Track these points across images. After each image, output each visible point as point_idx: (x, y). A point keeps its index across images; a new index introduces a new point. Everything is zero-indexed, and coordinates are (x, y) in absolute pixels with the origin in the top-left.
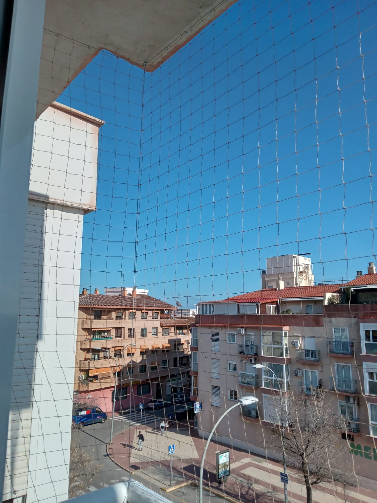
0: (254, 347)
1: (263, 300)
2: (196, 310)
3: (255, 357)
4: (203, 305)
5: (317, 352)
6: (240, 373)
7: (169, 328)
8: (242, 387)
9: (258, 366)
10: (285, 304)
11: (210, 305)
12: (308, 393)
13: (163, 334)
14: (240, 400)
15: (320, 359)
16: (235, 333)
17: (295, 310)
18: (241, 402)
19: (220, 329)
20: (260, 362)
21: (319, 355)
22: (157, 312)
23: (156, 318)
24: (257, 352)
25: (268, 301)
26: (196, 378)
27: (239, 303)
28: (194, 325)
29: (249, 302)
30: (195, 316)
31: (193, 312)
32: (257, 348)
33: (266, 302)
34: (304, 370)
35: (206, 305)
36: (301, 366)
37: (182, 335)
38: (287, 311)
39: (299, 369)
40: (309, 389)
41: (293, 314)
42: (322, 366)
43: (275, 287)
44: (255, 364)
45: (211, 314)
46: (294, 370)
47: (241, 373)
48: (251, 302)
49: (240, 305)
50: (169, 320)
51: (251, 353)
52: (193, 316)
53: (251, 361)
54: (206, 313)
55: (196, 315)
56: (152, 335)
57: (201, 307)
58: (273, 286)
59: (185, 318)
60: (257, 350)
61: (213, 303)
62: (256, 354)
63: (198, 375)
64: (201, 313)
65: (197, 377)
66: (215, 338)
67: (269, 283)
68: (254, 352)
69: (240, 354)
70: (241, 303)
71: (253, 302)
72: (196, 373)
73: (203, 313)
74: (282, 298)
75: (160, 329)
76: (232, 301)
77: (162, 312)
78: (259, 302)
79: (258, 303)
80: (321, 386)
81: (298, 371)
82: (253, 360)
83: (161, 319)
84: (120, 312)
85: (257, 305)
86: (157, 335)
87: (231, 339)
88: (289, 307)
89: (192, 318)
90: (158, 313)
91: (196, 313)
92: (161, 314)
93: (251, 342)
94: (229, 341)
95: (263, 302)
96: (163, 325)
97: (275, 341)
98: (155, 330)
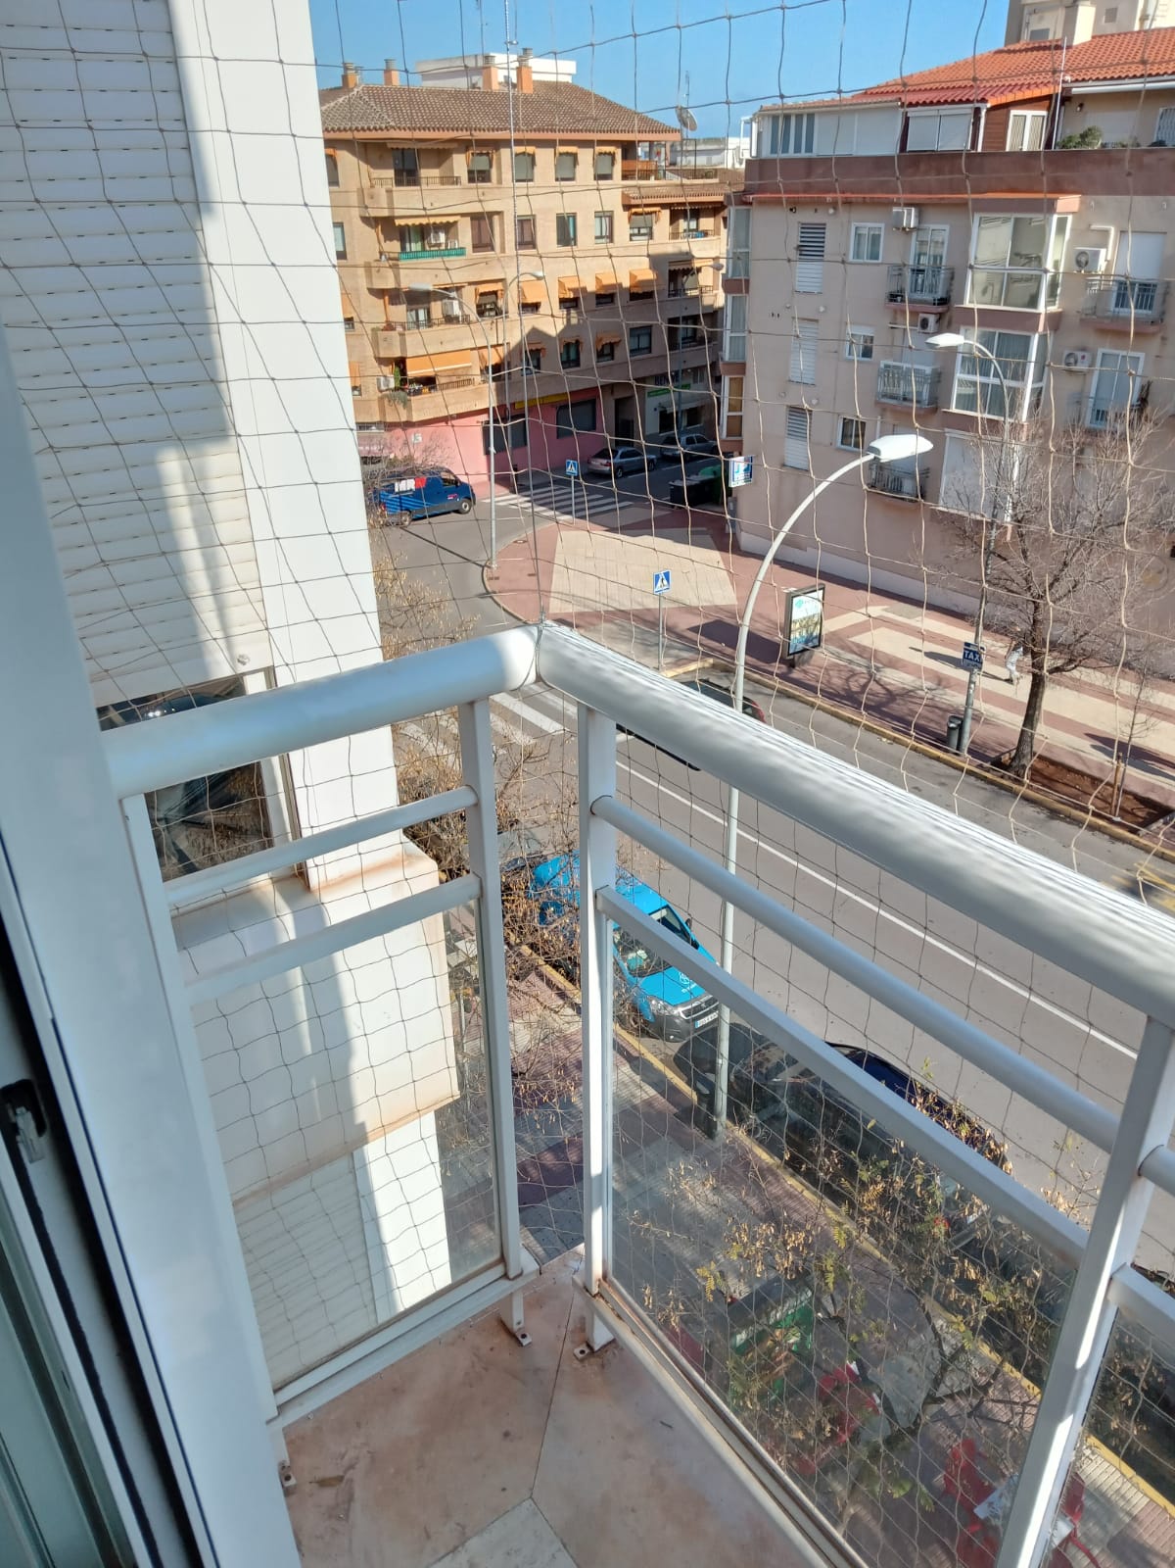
0: (942, 276)
1: (1002, 90)
2: (748, 140)
3: (940, 309)
4: (775, 118)
5: (1159, 291)
6: (882, 366)
7: (651, 213)
8: (884, 410)
9: (945, 340)
10: (1081, 105)
11: (799, 117)
12: (1098, 426)
13: (631, 235)
14: (875, 444)
15: (1163, 313)
16: (882, 225)
17: (1113, 129)
18: (877, 451)
19: (831, 211)
20: (954, 325)
21: (1164, 301)
22: (610, 154)
23: (607, 177)
24: (949, 292)
25: (1020, 96)
26: (738, 386)
27: (910, 105)
28: (742, 199)
29: (946, 102)
30: (744, 166)
31: (740, 150)
32: (952, 278)
33: (1010, 98)
34: (1100, 352)
35: (787, 117)
36: (1091, 340)
37: (697, 237)
38: (1083, 136)
39: (1084, 349)
40: (1100, 415)
41: (1104, 145)
42: (1163, 339)
43: (1055, 34)
44: (939, 332)
45: (803, 154)
46: (1066, 352)
47: (887, 366)
48: (953, 102)
49: (912, 112)
50: (652, 181)
51: (929, 297)
52: (737, 166)
53: (924, 324)
54: (785, 150)
55: (748, 161)
56: (597, 238)
57: (768, 125)
58: (1045, 32)
59: (706, 175)
60: (951, 285)
61: (811, 111)
62: (944, 302)
63: (744, 373)
64: (766, 153)
65: (742, 379)
66: (811, 246)
67: (1035, 17)
68: (940, 294)
69: (891, 301)
70: (917, 104)
71: (961, 102)
72: (741, 368)
73: (774, 150)
74: (1077, 81)
75: (621, 218)
76: (885, 98)
77: (628, 149)
78: (984, 100)
79: (978, 105)
80: (1143, 401)
81: (1079, 354)
82: (932, 319)
83: (625, 177)
84: (481, 154)
85: (977, 111)
86: (611, 237)
87: (866, 248)
88: (1093, 119)
89: (734, 172)
90: (612, 155)
91: (747, 156)
92: (625, 157)
93: (935, 257)
94: (857, 255)
95: (1003, 100)
96: (633, 202)
97: (1017, 254)
98: (605, 221)
